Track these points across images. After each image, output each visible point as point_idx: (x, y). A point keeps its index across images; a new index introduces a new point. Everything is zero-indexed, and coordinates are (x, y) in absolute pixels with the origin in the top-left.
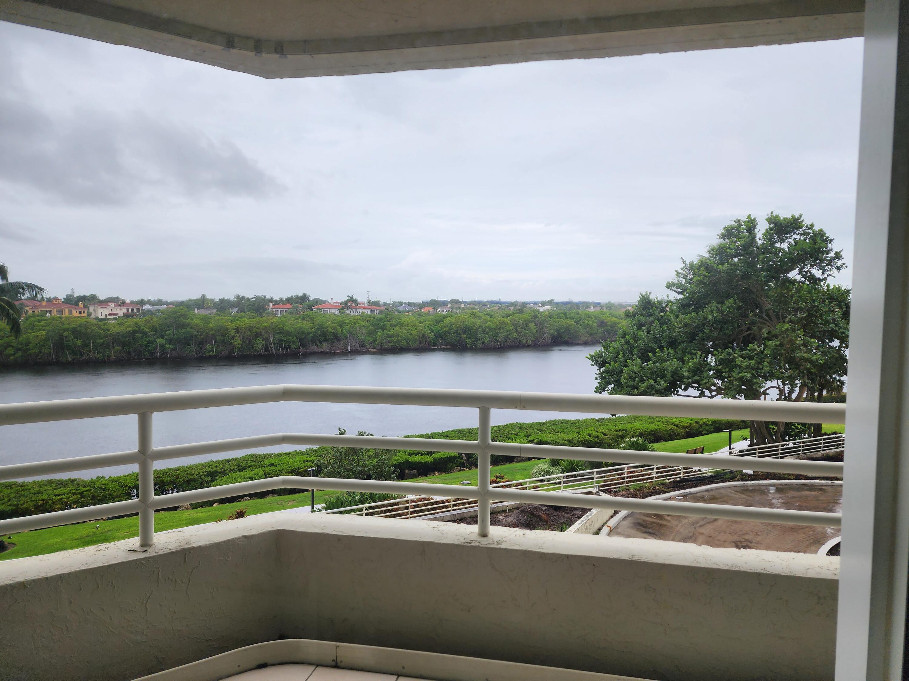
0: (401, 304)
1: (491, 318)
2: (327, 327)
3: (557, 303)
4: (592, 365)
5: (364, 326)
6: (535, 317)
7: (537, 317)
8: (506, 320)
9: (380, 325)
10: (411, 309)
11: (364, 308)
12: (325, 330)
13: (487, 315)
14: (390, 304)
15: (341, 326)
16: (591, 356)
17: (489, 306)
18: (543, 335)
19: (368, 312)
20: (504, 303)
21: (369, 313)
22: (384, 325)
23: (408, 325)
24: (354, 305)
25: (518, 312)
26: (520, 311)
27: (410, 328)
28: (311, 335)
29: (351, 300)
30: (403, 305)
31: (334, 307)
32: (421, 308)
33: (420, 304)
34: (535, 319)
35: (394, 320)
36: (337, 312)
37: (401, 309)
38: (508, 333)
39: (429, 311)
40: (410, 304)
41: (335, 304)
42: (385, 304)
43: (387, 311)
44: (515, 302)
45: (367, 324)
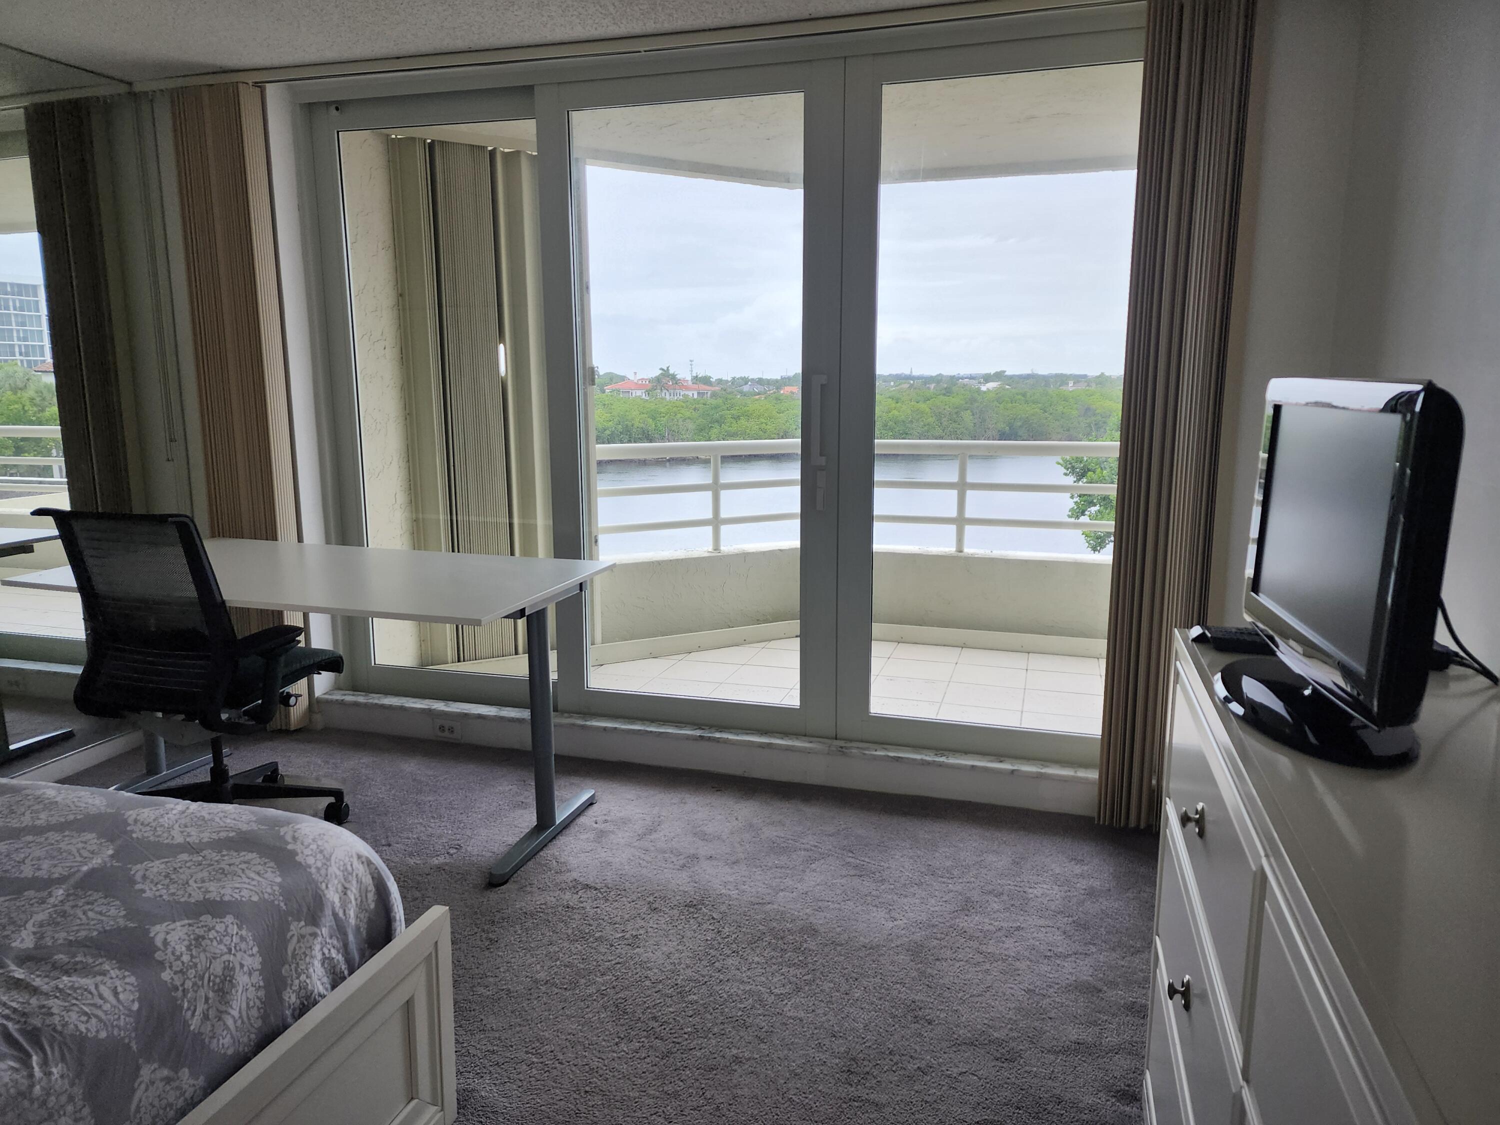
0: (746, 381)
1: (897, 403)
2: (633, 419)
3: (1011, 377)
4: (1066, 474)
5: (689, 418)
6: (973, 400)
7: (976, 401)
8: (923, 406)
9: (717, 416)
10: (763, 390)
11: (687, 388)
12: (630, 424)
13: (890, 397)
14: (727, 381)
15: (654, 419)
16: (1065, 461)
17: (892, 383)
18: (985, 432)
19: (693, 394)
20: (918, 378)
21: (696, 396)
22: (721, 416)
23: (759, 417)
24: (671, 383)
25: (944, 392)
26: (948, 392)
27: (763, 420)
28: (608, 432)
29: (666, 373)
30: (750, 383)
31: (639, 386)
32: (779, 388)
33: (777, 381)
34: (971, 404)
35: (737, 408)
36: (644, 394)
37: (746, 388)
38: (926, 428)
39: (792, 393)
40: (760, 381)
41: (640, 382)
42: (720, 381)
43: (724, 393)
44: (938, 375)
45: (695, 415)
